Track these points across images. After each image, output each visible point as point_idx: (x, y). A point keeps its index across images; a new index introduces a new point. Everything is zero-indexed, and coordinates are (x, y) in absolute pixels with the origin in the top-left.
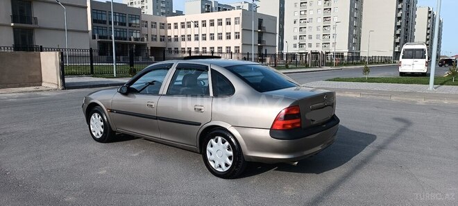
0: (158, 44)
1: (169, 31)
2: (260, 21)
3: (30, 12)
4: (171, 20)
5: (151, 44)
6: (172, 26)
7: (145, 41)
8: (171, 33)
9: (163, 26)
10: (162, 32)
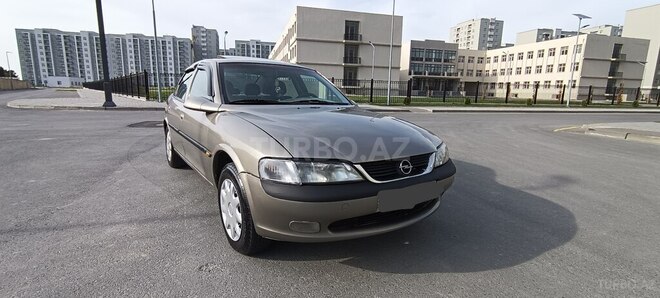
0: (474, 79)
1: (487, 65)
2: (618, 47)
3: (357, 54)
4: (491, 54)
5: (464, 79)
6: (492, 60)
7: (459, 76)
8: (489, 67)
9: (481, 60)
10: (480, 67)
